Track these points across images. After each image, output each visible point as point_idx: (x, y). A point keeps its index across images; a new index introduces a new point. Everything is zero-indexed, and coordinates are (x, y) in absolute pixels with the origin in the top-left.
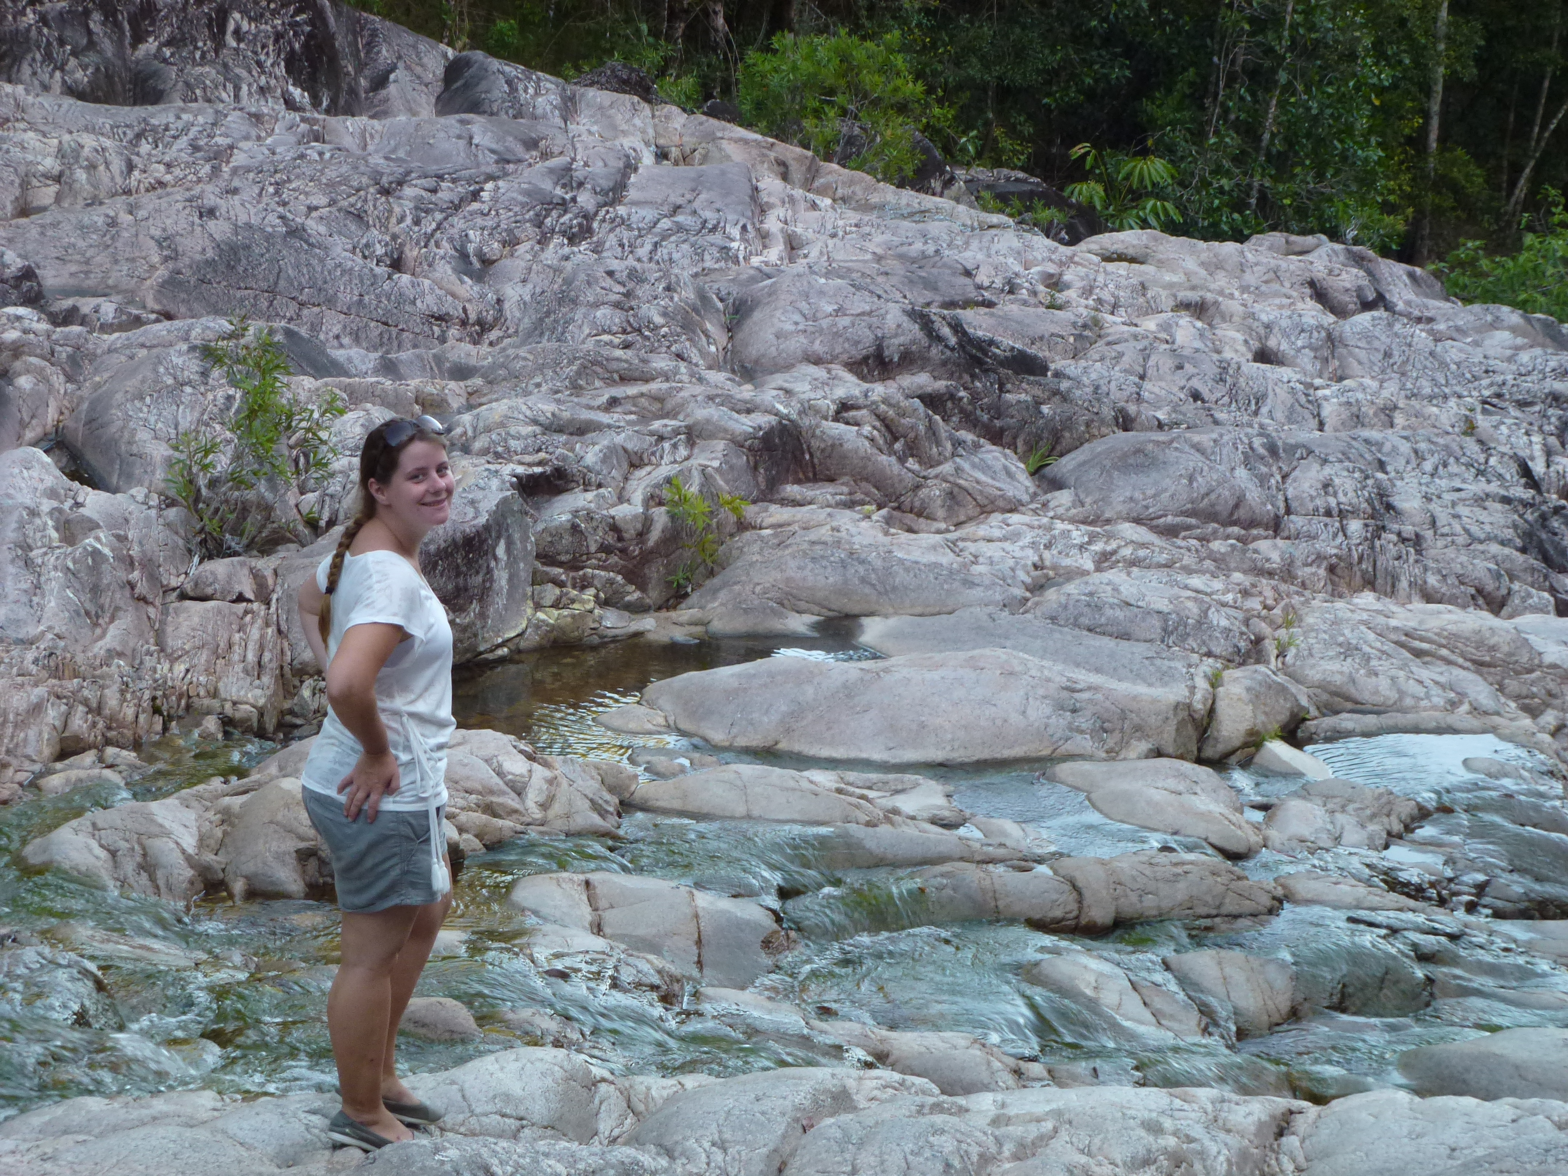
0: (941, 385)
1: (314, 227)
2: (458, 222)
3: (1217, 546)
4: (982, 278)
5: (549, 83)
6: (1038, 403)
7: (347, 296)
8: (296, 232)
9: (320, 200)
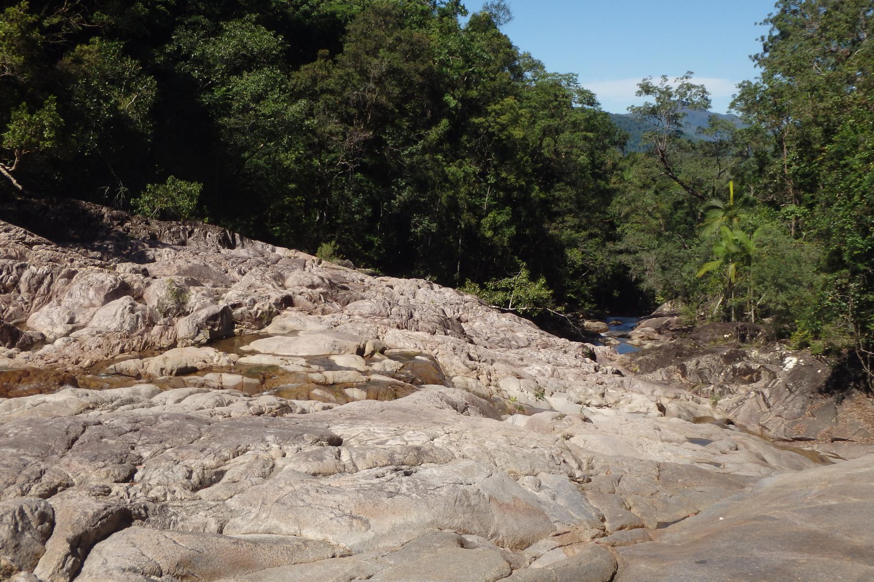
0: (325, 291)
1: (210, 265)
2: (241, 265)
3: (376, 320)
4: (347, 279)
5: (270, 246)
6: (345, 295)
7: (215, 277)
8: (205, 266)
9: (213, 261)
